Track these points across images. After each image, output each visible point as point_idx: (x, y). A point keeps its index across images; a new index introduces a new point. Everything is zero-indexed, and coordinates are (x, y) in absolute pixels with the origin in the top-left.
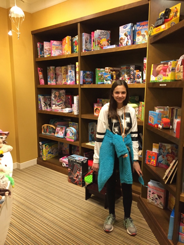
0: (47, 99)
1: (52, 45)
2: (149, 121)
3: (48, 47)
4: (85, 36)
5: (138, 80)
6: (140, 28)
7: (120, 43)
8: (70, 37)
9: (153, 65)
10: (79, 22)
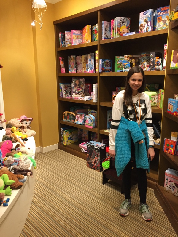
0: (68, 88)
1: (73, 34)
2: (168, 109)
3: (70, 37)
4: (105, 24)
5: (157, 67)
6: (161, 13)
7: (140, 29)
8: (91, 25)
9: (173, 51)
10: (98, 11)
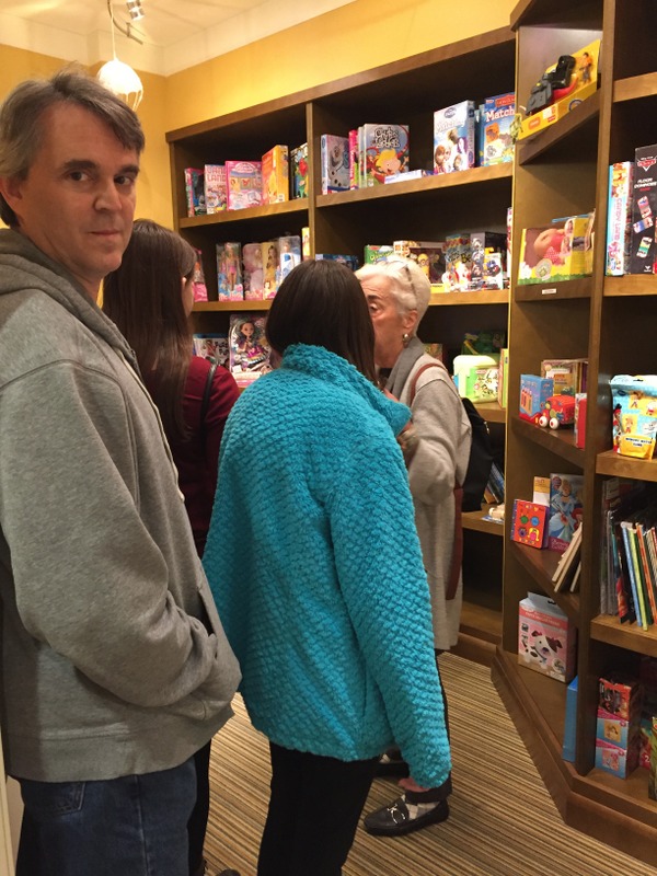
0: (218, 349)
1: (230, 174)
2: (522, 406)
3: (220, 183)
4: (329, 144)
5: (490, 280)
6: (497, 114)
7: (437, 162)
8: (286, 147)
9: (524, 231)
10: (309, 102)
